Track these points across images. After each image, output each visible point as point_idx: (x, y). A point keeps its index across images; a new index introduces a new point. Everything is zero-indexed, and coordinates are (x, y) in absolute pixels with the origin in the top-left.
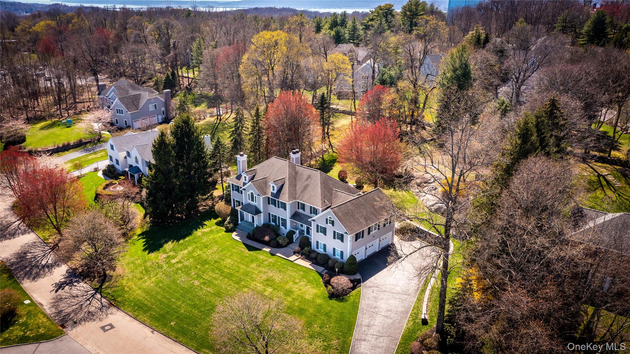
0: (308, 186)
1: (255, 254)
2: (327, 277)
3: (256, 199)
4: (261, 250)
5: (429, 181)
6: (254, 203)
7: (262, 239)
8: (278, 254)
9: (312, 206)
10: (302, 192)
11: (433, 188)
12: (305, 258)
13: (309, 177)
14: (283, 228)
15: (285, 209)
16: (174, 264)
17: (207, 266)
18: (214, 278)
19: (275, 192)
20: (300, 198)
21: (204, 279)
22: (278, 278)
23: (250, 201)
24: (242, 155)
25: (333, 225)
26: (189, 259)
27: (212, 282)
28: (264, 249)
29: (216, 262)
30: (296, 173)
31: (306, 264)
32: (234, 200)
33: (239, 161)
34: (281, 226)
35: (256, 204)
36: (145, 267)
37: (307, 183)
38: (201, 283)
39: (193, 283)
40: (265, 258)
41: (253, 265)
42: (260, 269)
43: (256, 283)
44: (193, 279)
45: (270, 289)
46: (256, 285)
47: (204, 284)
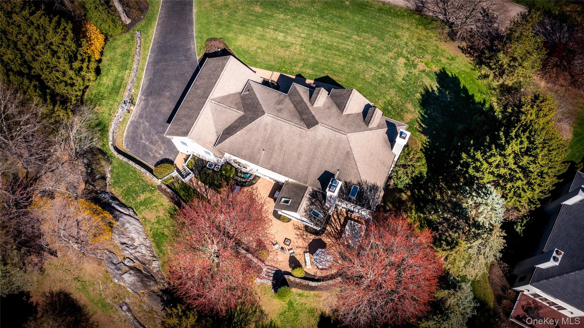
16: (398, 57)
17: (359, 55)
18: (342, 43)
21: (352, 42)
22: (280, 51)
27: (341, 39)
29: (354, 60)
38: (352, 38)
39: (360, 37)
40: (303, 70)
41: (311, 60)
42: (301, 57)
43: (297, 42)
44: (363, 42)
45: (280, 39)
46: (296, 41)
47: (348, 38)
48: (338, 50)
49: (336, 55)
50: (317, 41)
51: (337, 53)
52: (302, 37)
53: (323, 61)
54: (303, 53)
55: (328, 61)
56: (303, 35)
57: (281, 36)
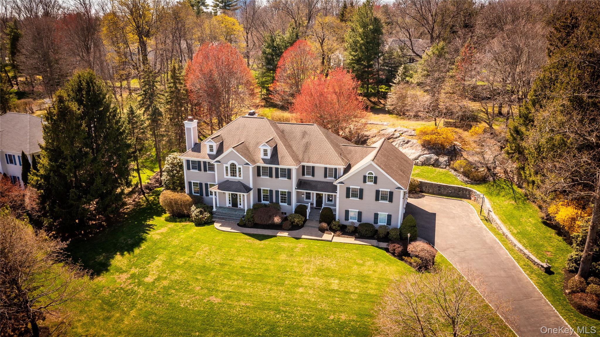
0: (310, 144)
1: (272, 243)
2: (399, 248)
3: (240, 171)
4: (276, 236)
5: (395, 136)
6: (237, 178)
7: (270, 222)
8: (303, 237)
9: (328, 166)
10: (305, 152)
11: (404, 141)
12: (342, 234)
13: (304, 134)
14: (286, 204)
15: (289, 177)
16: (154, 283)
17: (213, 274)
18: (239, 287)
19: (269, 157)
20: (306, 159)
21: (223, 292)
22: (330, 263)
23: (229, 177)
24: (191, 120)
25: (375, 182)
26: (174, 271)
27: (240, 293)
28: (278, 234)
29: (222, 265)
30: (283, 132)
31: (351, 240)
32: (190, 183)
33: (189, 129)
34: (280, 204)
35: (242, 178)
36: (103, 299)
37: (305, 141)
38: (222, 298)
39: (208, 301)
40: (292, 245)
41: (283, 257)
42: (298, 260)
43: (307, 278)
44: (205, 295)
45: (334, 280)
46: (309, 280)
47: (229, 298)
48: (244, 276)
49: (249, 268)
50: (277, 285)
51: (247, 272)
52: (302, 286)
53: (267, 259)
54: (296, 264)
55: (259, 258)
56: (301, 290)
57: (335, 284)
